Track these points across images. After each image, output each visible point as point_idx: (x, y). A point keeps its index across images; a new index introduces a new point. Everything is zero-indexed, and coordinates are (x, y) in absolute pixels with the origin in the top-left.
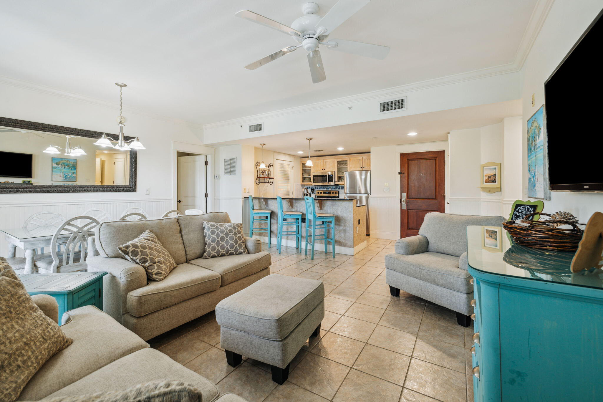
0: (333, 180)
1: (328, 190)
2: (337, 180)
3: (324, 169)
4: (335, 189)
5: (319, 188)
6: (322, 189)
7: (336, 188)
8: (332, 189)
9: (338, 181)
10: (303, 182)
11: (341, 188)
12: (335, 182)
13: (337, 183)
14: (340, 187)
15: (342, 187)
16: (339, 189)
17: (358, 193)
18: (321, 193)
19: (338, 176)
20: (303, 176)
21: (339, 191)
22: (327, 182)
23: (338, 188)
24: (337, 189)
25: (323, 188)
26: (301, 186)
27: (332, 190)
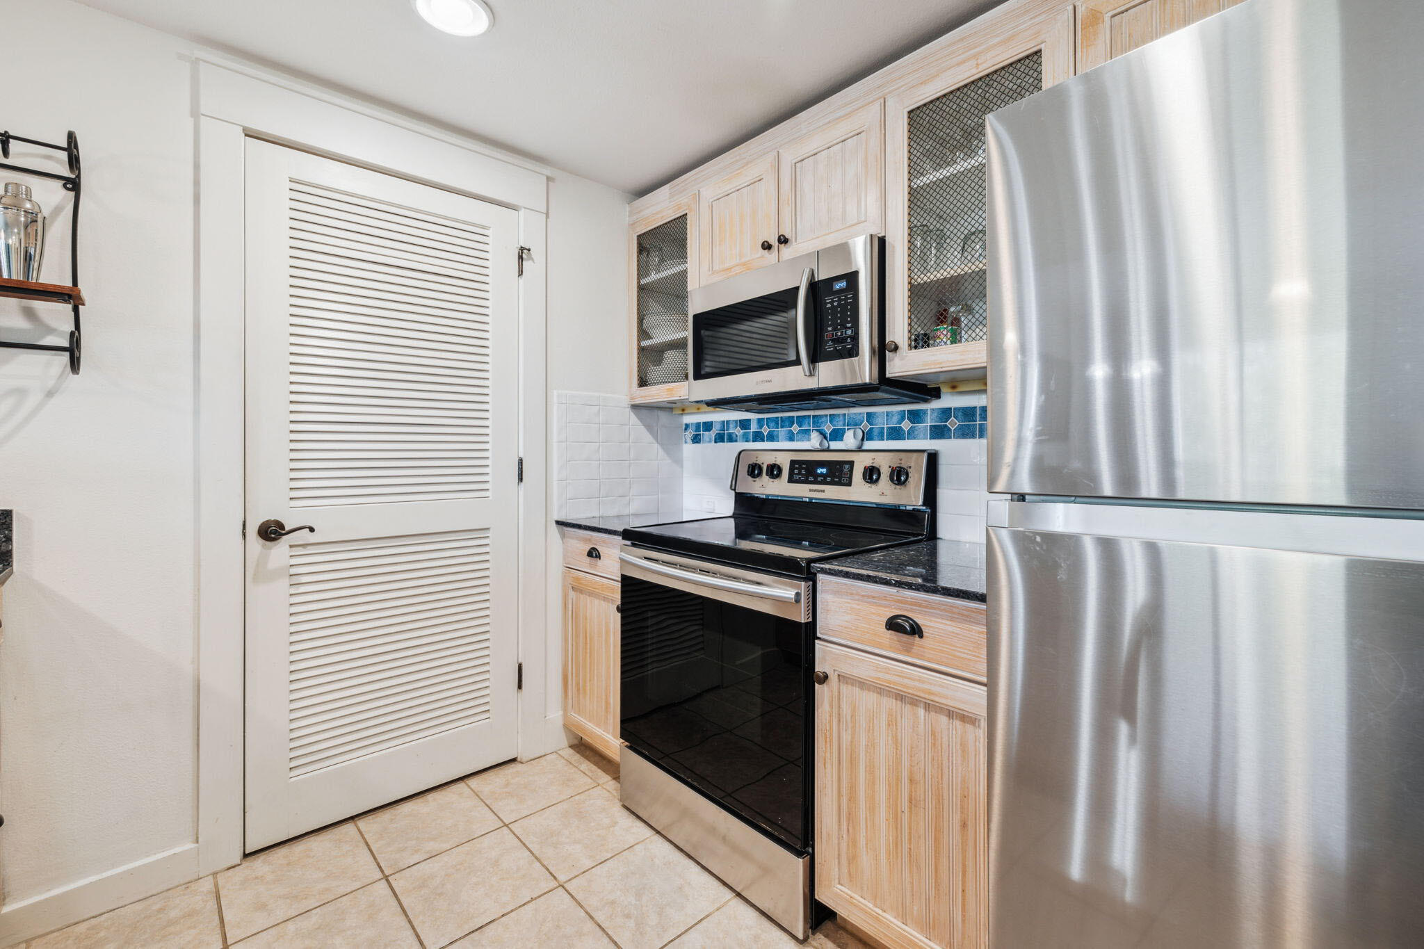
0: (855, 338)
1: (834, 445)
2: (898, 330)
3: (783, 240)
4: (896, 434)
5: (765, 430)
6: (791, 439)
7: (906, 425)
8: (867, 436)
9: (921, 341)
10: (643, 382)
11: (953, 423)
12: (882, 349)
13: (904, 364)
14: (946, 413)
15: (968, 413)
16: (939, 432)
17: (1108, 489)
18: (775, 472)
19: (916, 292)
20: (643, 333)
21: (933, 458)
22: (797, 362)
23: (929, 421)
24: (911, 435)
25: (795, 428)
26: (633, 418)
27: (868, 445)
